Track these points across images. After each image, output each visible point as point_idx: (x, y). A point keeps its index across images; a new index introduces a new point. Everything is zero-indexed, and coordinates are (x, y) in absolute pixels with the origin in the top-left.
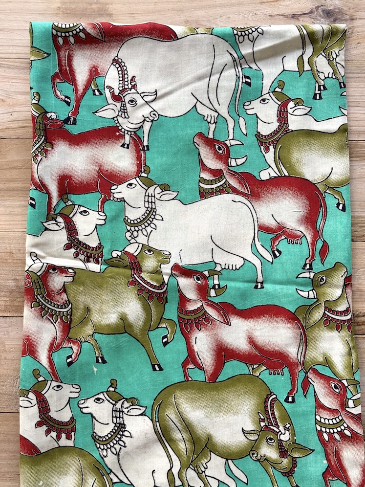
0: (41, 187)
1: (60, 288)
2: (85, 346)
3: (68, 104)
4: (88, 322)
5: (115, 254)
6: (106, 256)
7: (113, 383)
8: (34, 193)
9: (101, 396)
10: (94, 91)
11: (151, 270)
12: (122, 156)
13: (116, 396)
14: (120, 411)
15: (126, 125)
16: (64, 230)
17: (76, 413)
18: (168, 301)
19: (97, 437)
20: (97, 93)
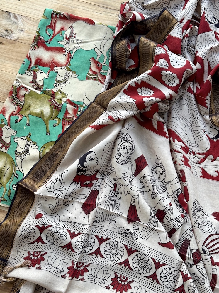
0: (29, 58)
1: (23, 95)
2: (24, 118)
3: (50, 36)
4: (28, 110)
5: (47, 90)
6: (44, 89)
7: (30, 134)
8: (26, 60)
9: (24, 138)
10: (60, 35)
11: (58, 98)
12: (62, 58)
13: (29, 139)
14: (28, 145)
15: (67, 48)
16: (32, 76)
17: (12, 141)
18: (61, 111)
19: (17, 152)
20: (61, 35)
